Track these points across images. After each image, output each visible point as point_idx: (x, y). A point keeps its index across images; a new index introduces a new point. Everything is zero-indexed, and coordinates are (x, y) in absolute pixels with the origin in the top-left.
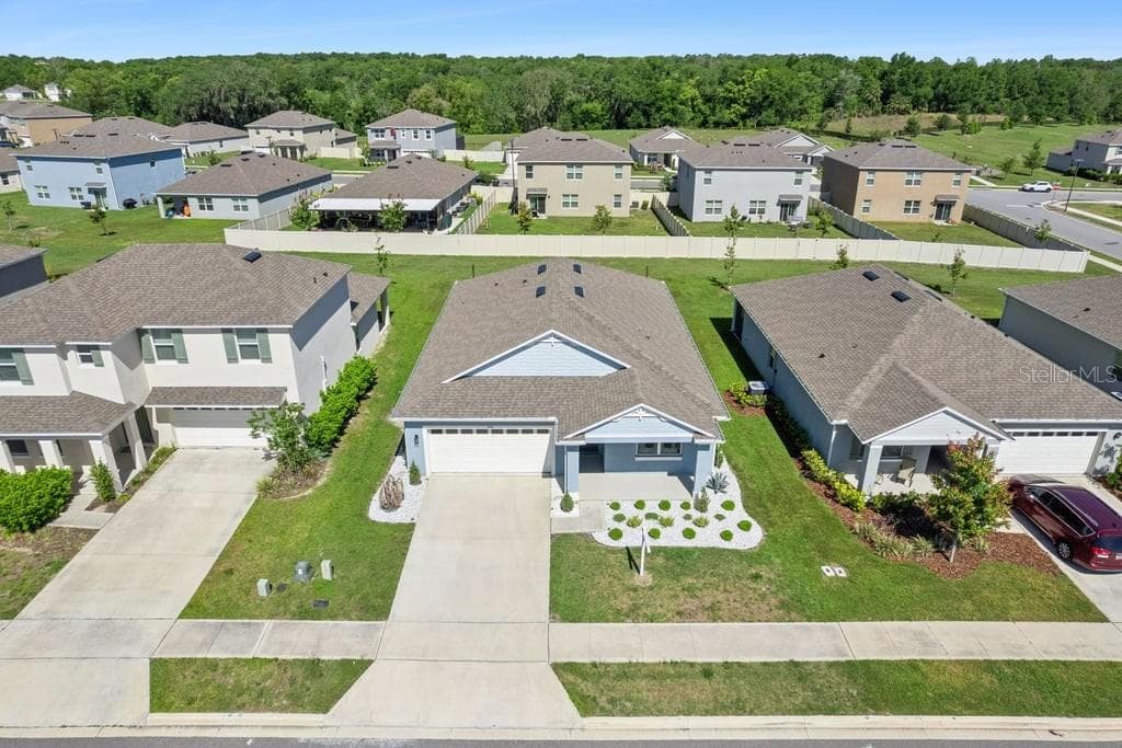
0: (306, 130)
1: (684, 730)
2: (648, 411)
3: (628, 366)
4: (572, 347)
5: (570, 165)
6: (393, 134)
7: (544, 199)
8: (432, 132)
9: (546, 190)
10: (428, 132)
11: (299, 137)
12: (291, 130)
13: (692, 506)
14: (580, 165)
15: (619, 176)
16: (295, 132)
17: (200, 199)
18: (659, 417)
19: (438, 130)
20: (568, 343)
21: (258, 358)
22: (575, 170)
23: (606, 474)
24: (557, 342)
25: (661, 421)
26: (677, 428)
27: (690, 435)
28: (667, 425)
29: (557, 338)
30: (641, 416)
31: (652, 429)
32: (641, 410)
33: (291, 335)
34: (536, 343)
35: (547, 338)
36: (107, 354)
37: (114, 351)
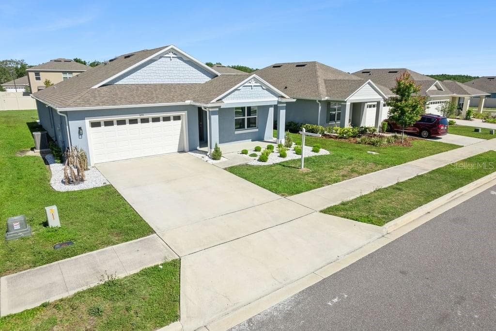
2: (257, 81)
3: (219, 74)
4: (184, 61)
5: (65, 73)
14: (71, 73)
18: (262, 85)
20: (181, 58)
22: (68, 75)
24: (174, 57)
25: (263, 89)
26: (270, 94)
27: (276, 99)
28: (266, 92)
29: (174, 54)
30: (253, 85)
31: (258, 96)
32: (253, 80)
34: (160, 58)
35: (167, 54)
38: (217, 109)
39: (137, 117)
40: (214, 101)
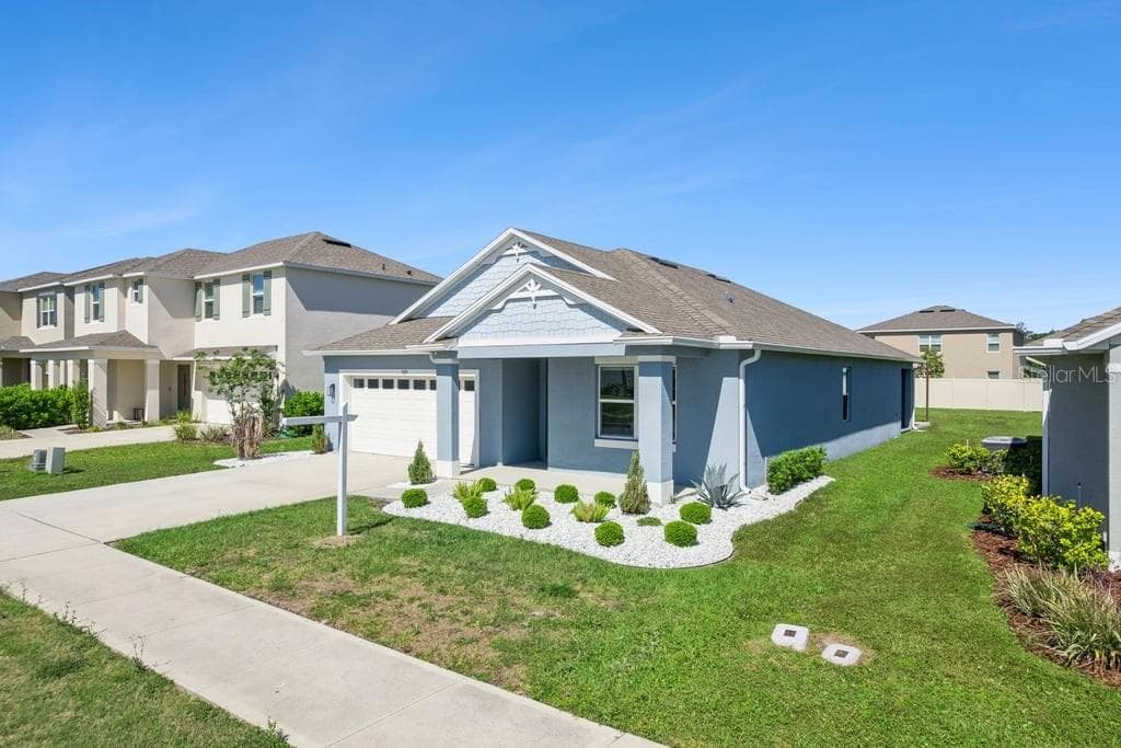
2: (548, 286)
4: (540, 259)
13: (617, 504)
14: (938, 334)
15: (994, 346)
18: (564, 295)
20: (535, 252)
21: (262, 311)
23: (549, 470)
24: (524, 254)
25: (570, 306)
26: (598, 322)
28: (580, 314)
29: (523, 247)
30: (533, 296)
31: (555, 326)
32: (532, 282)
33: (288, 280)
34: (500, 257)
35: (511, 248)
36: (145, 288)
37: (154, 289)
38: (449, 361)
39: (396, 375)
40: (431, 339)
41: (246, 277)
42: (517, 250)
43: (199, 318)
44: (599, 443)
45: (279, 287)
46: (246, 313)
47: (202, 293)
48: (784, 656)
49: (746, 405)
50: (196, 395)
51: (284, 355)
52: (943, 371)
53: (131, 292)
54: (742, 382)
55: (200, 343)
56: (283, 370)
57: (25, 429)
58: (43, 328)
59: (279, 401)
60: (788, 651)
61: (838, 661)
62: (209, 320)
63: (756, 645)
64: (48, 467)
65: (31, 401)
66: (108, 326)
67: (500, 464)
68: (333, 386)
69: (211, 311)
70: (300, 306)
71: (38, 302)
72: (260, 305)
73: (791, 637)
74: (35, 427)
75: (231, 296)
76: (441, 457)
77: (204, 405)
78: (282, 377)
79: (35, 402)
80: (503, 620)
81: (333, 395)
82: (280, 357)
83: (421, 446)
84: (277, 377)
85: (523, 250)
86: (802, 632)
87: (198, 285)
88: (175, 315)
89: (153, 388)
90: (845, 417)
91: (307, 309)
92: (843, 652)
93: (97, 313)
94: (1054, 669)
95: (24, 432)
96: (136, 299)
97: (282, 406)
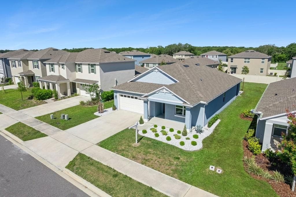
0: (186, 55)
1: (85, 187)
2: (168, 91)
3: (178, 81)
4: (162, 73)
5: (246, 58)
6: (207, 57)
7: (236, 69)
8: (217, 56)
9: (237, 66)
10: (216, 56)
11: (184, 57)
12: (182, 55)
13: (181, 133)
14: (249, 58)
15: (263, 62)
16: (183, 56)
17: (147, 64)
18: (171, 93)
19: (219, 56)
20: (161, 72)
21: (94, 73)
22: (247, 60)
23: (165, 119)
25: (172, 95)
26: (178, 99)
27: (182, 103)
28: (174, 97)
30: (165, 92)
31: (169, 98)
32: (165, 89)
33: (100, 67)
34: (152, 71)
35: (155, 70)
36: (65, 66)
37: (67, 66)
40: (143, 96)
41: (89, 64)
42: (156, 70)
43: (77, 72)
44: (175, 115)
45: (98, 68)
46: (89, 73)
47: (77, 66)
48: (211, 172)
49: (205, 112)
50: (78, 89)
51: (100, 83)
52: (249, 72)
53: (61, 66)
54: (204, 108)
55: (77, 77)
56: (100, 87)
57: (44, 100)
58: (35, 69)
59: (99, 94)
60: (212, 171)
61: (218, 172)
62: (79, 72)
63: (207, 170)
64: (66, 119)
65: (45, 94)
66: (56, 73)
67: (154, 117)
68: (116, 96)
69: (80, 70)
70: (103, 72)
71: (33, 62)
72: (93, 71)
73: (212, 168)
74: (46, 99)
75: (85, 68)
76: (145, 118)
77: (80, 92)
78: (100, 88)
79: (46, 94)
80: (171, 165)
81: (116, 98)
82: (99, 84)
83: (141, 117)
84: (99, 88)
85: (158, 71)
86: (214, 167)
87: (76, 64)
88: (72, 71)
89: (69, 89)
90: (224, 101)
91: (104, 72)
92: (219, 171)
93: (53, 70)
94: (247, 175)
95: (45, 101)
96: (63, 68)
97: (100, 94)
